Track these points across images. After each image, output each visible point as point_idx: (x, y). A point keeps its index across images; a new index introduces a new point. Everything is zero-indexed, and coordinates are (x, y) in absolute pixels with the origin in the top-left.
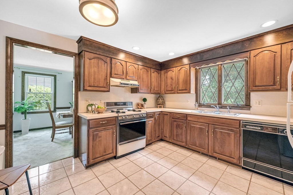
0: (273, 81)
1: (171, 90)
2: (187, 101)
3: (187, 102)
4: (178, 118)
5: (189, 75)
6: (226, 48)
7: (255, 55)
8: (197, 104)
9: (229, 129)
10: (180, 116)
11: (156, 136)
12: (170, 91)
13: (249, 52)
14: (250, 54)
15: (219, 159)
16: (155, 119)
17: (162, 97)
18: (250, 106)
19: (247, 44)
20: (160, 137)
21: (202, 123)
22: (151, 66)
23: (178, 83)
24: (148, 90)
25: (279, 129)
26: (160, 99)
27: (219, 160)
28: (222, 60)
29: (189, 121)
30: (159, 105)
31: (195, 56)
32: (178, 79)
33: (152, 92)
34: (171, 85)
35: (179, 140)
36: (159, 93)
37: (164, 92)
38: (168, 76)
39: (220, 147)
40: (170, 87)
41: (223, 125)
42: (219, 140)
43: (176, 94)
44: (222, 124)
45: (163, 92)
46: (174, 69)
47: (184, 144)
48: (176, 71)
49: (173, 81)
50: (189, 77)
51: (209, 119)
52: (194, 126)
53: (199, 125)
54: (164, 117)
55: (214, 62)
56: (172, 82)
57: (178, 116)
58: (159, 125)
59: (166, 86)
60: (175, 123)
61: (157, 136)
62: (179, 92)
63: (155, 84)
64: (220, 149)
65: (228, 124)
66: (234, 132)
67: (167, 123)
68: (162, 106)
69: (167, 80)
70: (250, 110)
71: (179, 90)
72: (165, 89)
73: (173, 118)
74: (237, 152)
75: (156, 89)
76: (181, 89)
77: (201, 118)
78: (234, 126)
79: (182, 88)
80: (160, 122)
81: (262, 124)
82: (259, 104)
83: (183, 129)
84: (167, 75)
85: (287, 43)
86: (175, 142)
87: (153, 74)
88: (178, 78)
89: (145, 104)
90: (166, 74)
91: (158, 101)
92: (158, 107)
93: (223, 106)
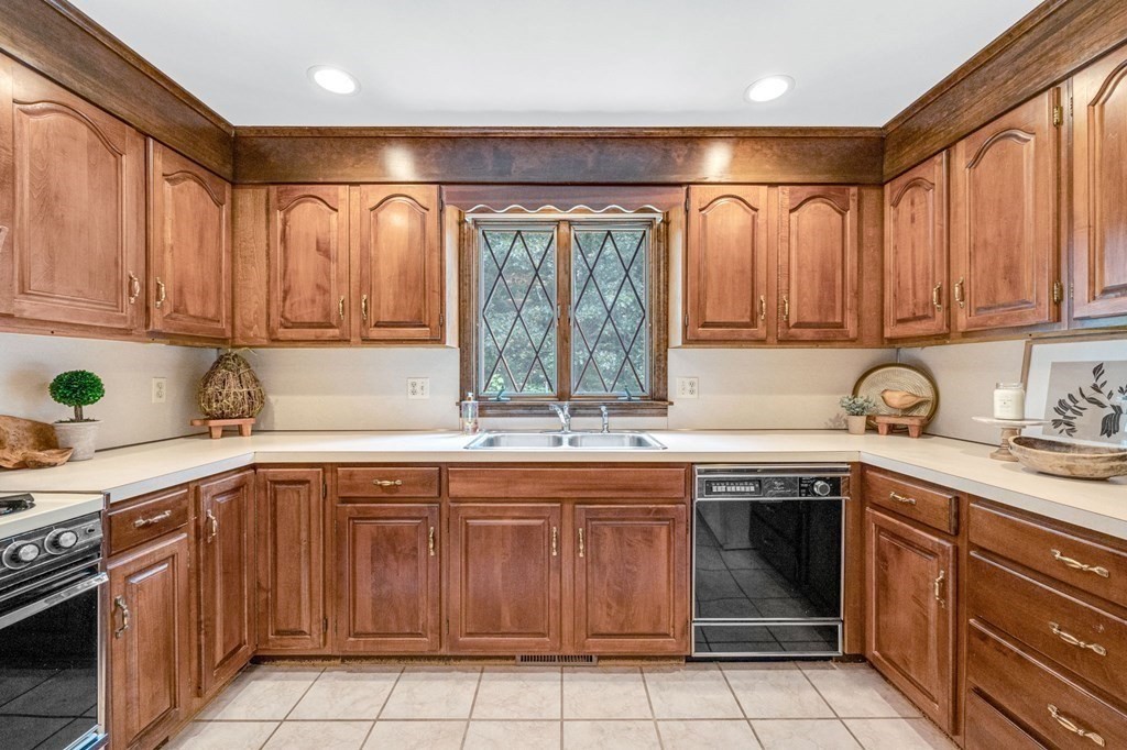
0: (749, 308)
1: (318, 318)
2: (414, 385)
3: (414, 393)
4: (390, 495)
5: (436, 243)
6: (612, 148)
7: (703, 206)
8: (472, 401)
9: (650, 511)
10: (398, 482)
11: (213, 657)
12: (311, 325)
13: (685, 188)
14: (687, 196)
15: (600, 658)
16: (200, 533)
17: (247, 366)
18: (665, 400)
19: (678, 156)
20: (247, 651)
21: (524, 500)
22: (153, 123)
23: (367, 283)
24: (117, 306)
25: (801, 479)
26: (232, 381)
27: (602, 663)
28: (591, 200)
29: (457, 500)
30: (223, 416)
31: (470, 149)
32: (366, 257)
33: (157, 324)
34: (318, 287)
35: (393, 628)
36: (224, 341)
37: (264, 334)
38: (292, 232)
39: (614, 605)
40: (313, 301)
41: (626, 494)
42: (609, 570)
43: (356, 345)
44: (619, 494)
45: (260, 332)
46: (336, 195)
47: (423, 644)
48: (356, 210)
49: (333, 267)
50: (436, 254)
51: (564, 476)
52: (488, 528)
53: (514, 518)
54: (274, 504)
55: (561, 201)
56: (327, 274)
57: (387, 483)
58: (234, 566)
59: (280, 295)
60: (366, 529)
61: (219, 657)
62: (375, 333)
63: (192, 269)
64: (613, 612)
65: (645, 489)
66: (668, 520)
67: (304, 535)
68: (247, 424)
69: (286, 259)
70: (666, 415)
71: (377, 325)
72: (274, 312)
73: (345, 500)
74: (677, 604)
75: (194, 307)
76: (386, 318)
77: (526, 475)
78: (665, 495)
79: (394, 314)
80: (240, 540)
81: (755, 471)
82: (692, 392)
83: (421, 553)
84: (285, 223)
85: (780, 187)
86: (363, 645)
87: (164, 192)
88: (364, 248)
89: (79, 418)
90: (279, 215)
91: (210, 390)
92: (209, 434)
93: (581, 407)
